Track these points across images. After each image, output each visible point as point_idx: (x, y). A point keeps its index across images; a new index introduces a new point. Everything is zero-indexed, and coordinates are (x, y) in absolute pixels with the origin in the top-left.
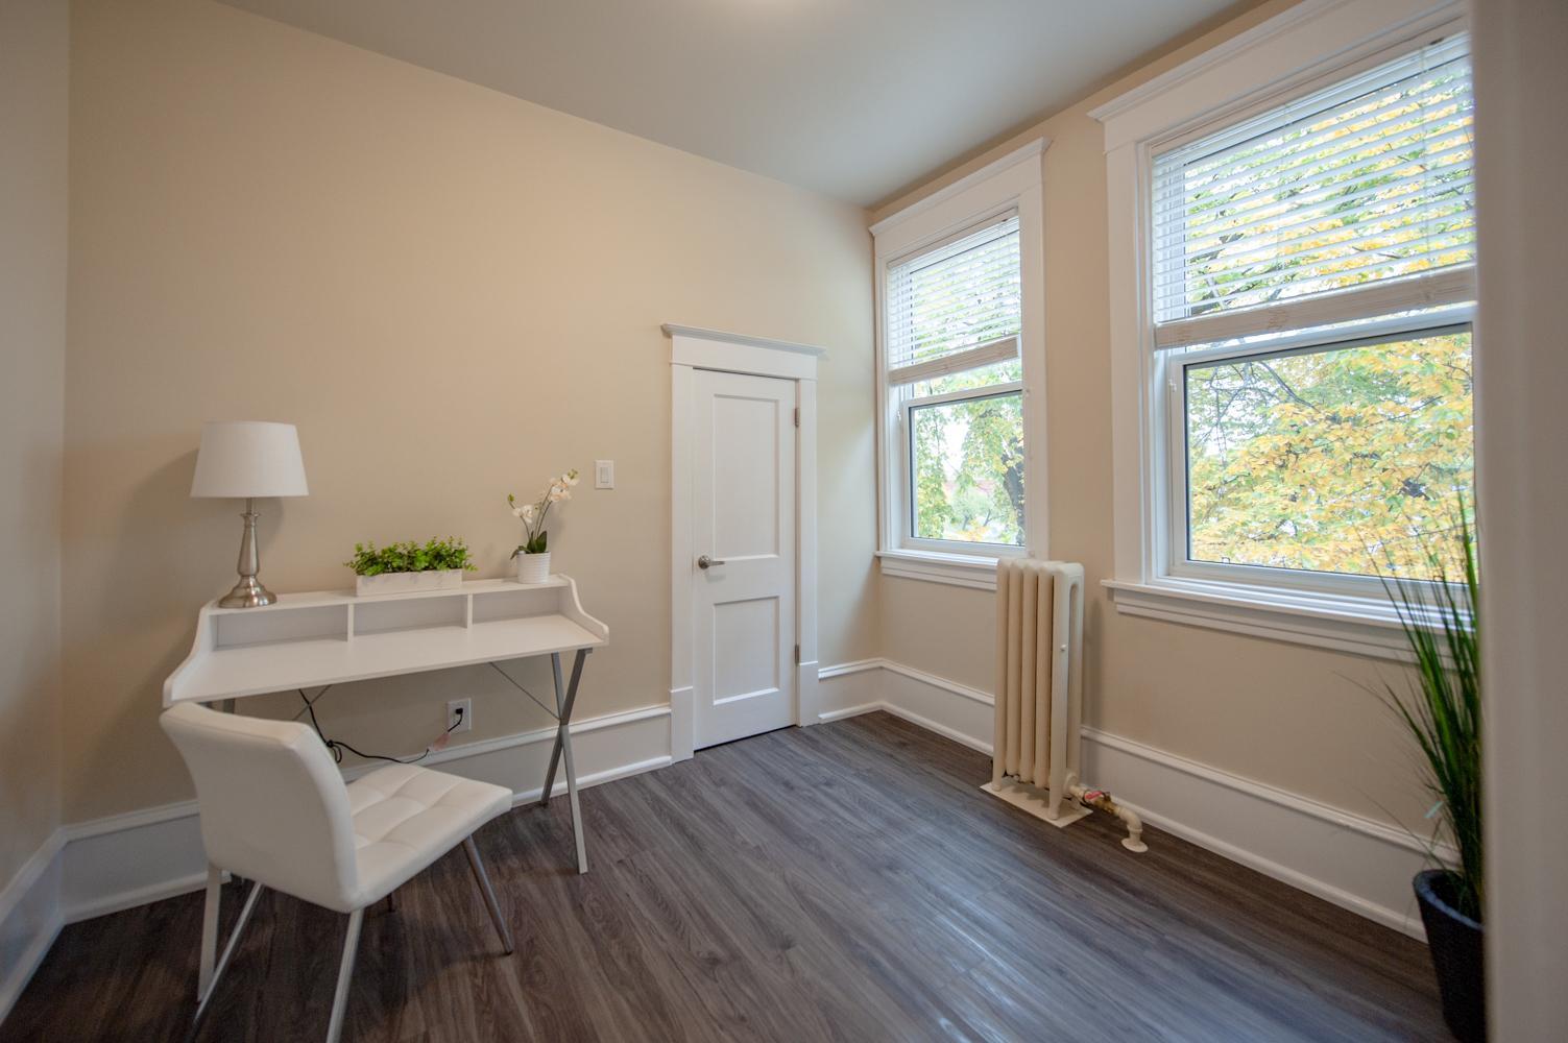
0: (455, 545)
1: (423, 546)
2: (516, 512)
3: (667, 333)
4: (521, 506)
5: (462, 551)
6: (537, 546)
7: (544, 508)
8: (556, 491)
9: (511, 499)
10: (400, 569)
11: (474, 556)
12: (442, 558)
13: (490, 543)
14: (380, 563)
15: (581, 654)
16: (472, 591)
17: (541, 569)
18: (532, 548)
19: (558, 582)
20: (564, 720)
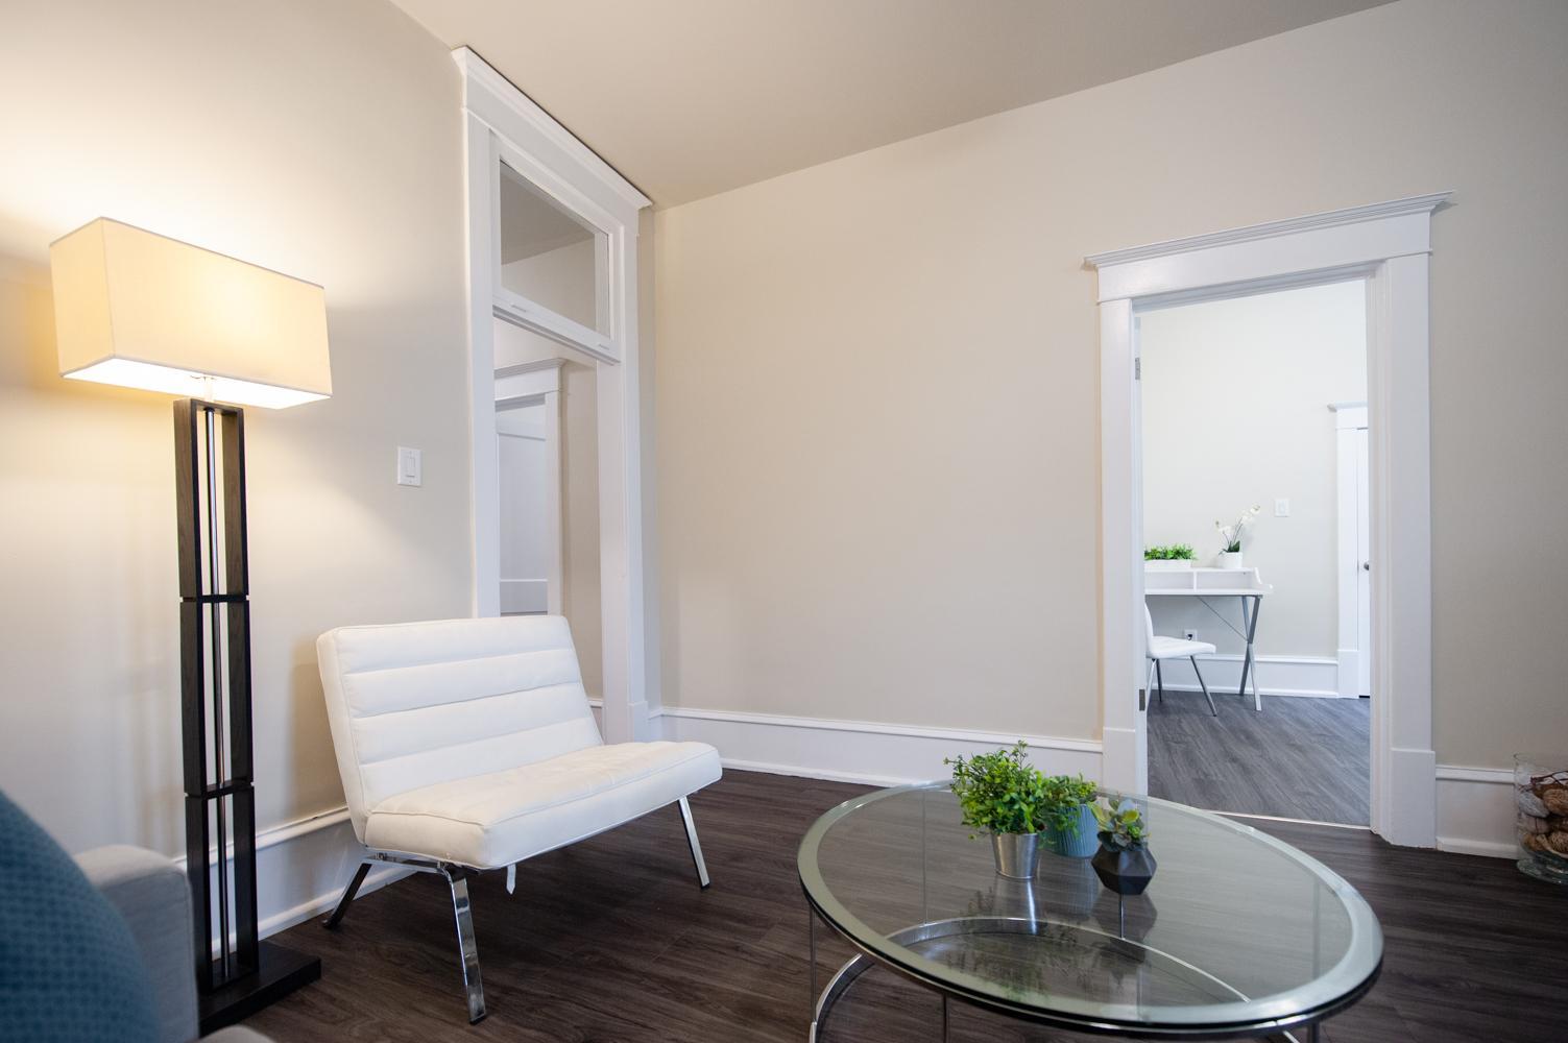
0: (1187, 548)
1: (1170, 548)
2: (1221, 530)
3: (1333, 409)
4: (1223, 526)
5: (1190, 551)
6: (1235, 549)
7: (1239, 528)
8: (1245, 518)
9: (1217, 523)
10: (1159, 558)
11: (1195, 553)
12: (1179, 554)
13: (1207, 546)
14: (1152, 555)
15: (1257, 598)
16: (1195, 571)
17: (1236, 562)
18: (1231, 550)
19: (1246, 570)
20: (1250, 640)
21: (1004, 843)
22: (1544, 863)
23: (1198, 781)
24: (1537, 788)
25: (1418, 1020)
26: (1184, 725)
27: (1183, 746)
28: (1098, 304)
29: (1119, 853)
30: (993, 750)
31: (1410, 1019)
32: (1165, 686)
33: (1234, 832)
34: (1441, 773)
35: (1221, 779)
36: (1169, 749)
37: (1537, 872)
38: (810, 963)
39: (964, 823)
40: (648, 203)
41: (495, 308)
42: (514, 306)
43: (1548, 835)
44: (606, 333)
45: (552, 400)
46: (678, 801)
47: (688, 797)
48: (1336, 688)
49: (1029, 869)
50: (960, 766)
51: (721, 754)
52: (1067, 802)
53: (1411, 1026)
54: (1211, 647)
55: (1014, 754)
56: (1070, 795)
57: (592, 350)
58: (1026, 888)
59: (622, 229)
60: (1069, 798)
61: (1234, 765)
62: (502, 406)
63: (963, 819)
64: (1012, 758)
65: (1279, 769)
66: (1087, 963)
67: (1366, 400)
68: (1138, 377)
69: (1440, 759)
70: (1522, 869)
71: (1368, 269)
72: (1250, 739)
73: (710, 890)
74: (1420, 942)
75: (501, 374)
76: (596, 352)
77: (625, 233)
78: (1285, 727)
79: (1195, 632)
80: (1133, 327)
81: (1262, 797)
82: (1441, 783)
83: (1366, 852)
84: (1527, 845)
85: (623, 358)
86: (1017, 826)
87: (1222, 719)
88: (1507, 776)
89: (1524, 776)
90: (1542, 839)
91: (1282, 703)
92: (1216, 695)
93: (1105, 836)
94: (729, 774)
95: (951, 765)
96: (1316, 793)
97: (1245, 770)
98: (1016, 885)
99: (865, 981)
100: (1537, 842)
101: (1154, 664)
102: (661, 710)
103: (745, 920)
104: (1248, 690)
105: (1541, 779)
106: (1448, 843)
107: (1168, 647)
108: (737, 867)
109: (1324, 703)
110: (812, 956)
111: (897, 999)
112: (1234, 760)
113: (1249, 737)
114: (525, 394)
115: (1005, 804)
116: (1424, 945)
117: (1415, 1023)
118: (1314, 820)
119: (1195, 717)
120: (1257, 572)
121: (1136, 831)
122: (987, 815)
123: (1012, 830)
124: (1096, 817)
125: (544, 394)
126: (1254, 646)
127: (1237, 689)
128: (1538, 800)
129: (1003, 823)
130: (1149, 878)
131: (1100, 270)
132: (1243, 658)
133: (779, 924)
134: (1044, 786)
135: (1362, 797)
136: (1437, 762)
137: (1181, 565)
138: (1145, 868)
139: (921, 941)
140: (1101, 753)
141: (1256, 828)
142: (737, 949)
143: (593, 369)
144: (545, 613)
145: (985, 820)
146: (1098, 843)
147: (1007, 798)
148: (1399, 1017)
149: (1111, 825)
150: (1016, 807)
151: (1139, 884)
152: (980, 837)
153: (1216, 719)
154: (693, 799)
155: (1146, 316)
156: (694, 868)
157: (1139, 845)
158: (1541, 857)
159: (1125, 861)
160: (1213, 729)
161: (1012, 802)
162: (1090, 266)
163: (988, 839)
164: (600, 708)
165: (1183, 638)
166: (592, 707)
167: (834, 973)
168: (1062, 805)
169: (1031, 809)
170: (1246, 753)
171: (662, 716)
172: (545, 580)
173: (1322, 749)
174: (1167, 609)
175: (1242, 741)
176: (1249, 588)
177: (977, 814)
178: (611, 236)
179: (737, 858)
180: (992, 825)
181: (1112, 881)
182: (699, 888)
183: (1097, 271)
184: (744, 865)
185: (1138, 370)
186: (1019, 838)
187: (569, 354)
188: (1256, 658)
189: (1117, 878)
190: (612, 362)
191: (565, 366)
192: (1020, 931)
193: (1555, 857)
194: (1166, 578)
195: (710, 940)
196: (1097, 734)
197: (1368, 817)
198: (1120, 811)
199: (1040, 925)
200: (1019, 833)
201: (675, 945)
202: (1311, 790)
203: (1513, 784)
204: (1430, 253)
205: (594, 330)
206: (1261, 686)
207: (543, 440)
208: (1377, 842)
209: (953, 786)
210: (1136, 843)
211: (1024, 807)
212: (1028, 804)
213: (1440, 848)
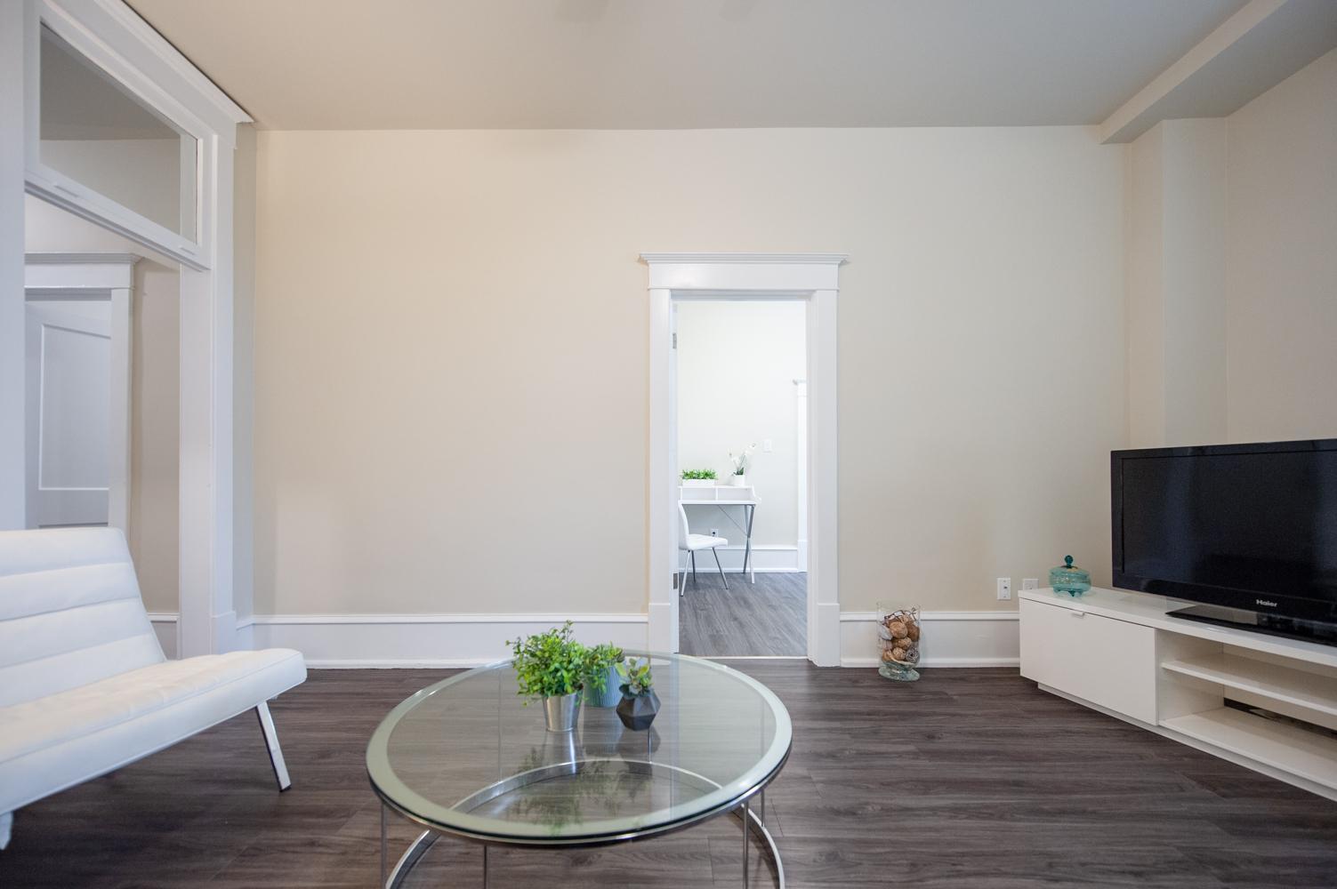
0: (712, 471)
1: (702, 471)
2: (733, 460)
3: (795, 383)
4: (734, 457)
5: (714, 473)
6: (740, 473)
7: (743, 458)
8: (747, 451)
9: (731, 455)
10: (694, 478)
11: (718, 475)
12: (707, 475)
13: (724, 470)
14: (689, 476)
15: (753, 506)
16: (717, 487)
17: (741, 481)
18: (738, 474)
19: (747, 487)
20: (749, 536)
21: (551, 703)
22: (890, 668)
23: (712, 636)
24: (887, 623)
25: (822, 782)
26: (708, 597)
27: (705, 612)
28: (649, 290)
29: (633, 700)
30: (547, 630)
31: (818, 782)
32: (698, 570)
33: (714, 670)
34: (842, 618)
35: (727, 633)
36: (696, 615)
37: (887, 674)
38: (381, 839)
39: (520, 693)
40: (247, 119)
41: (27, 183)
42: (58, 187)
43: (892, 650)
44: (192, 236)
45: (122, 298)
46: (256, 708)
47: (268, 702)
48: (797, 566)
49: (570, 724)
50: (519, 646)
51: (306, 656)
52: (599, 665)
53: (819, 787)
54: (725, 541)
55: (563, 631)
56: (602, 659)
57: (175, 253)
58: (568, 737)
59: (215, 138)
60: (601, 662)
61: (736, 622)
62: (32, 294)
63: (519, 689)
64: (562, 635)
65: (761, 623)
66: (611, 789)
67: (805, 379)
68: (675, 347)
69: (842, 609)
70: (881, 673)
71: (806, 295)
72: (746, 603)
73: (291, 792)
74: (827, 729)
75: (32, 259)
76: (180, 256)
77: (219, 142)
78: (767, 594)
79: (717, 531)
80: (671, 310)
81: (750, 644)
82: (843, 624)
83: (804, 674)
84: (883, 658)
85: (213, 264)
86: (560, 690)
87: (731, 591)
88: (873, 616)
89: (880, 616)
90: (889, 653)
91: (766, 577)
92: (729, 575)
93: (625, 688)
94: (314, 675)
95: (511, 646)
96: (780, 637)
97: (741, 625)
98: (561, 736)
99: (440, 845)
100: (887, 655)
101: (690, 554)
102: (252, 619)
103: (327, 814)
104: (748, 569)
105: (889, 617)
106: (848, 662)
107: (697, 542)
108: (325, 764)
109: (789, 576)
110: (383, 832)
111: (468, 853)
112: (736, 619)
113: (746, 602)
114: (83, 286)
115: (551, 673)
116: (830, 730)
117: (822, 784)
118: (778, 655)
119: (714, 590)
120: (753, 488)
121: (646, 681)
122: (536, 684)
123: (557, 692)
124: (619, 674)
125: (110, 289)
126: (751, 539)
127: (741, 569)
128: (887, 629)
129: (550, 689)
130: (655, 715)
131: (650, 265)
132: (745, 548)
133: (363, 809)
134: (581, 655)
135: (804, 636)
136: (841, 610)
137: (708, 483)
138: (652, 708)
139: (497, 797)
140: (647, 623)
141: (727, 665)
142: (312, 844)
143: (175, 271)
144: (105, 524)
145: (535, 688)
146: (621, 695)
147: (552, 668)
148: (813, 782)
149: (628, 679)
150: (559, 674)
151: (646, 722)
152: (533, 702)
153: (728, 591)
154: (273, 705)
155: (682, 304)
156: (273, 773)
157: (648, 691)
158: (890, 664)
159: (638, 703)
160: (725, 598)
161: (557, 670)
162: (643, 261)
163: (540, 701)
164: (175, 622)
165: (710, 535)
166: (153, 622)
167: (409, 844)
168: (595, 667)
169: (570, 675)
170: (742, 614)
171: (254, 624)
172: (107, 489)
173: (787, 607)
174: (699, 515)
175: (741, 606)
176: (749, 499)
177: (530, 684)
178: (201, 142)
179: (325, 754)
180: (542, 691)
181: (629, 722)
182: (278, 792)
183: (647, 264)
184: (333, 760)
185: (675, 341)
186: (563, 698)
187: (144, 252)
188: (752, 547)
189: (632, 718)
190: (200, 268)
191: (139, 265)
192: (563, 775)
193: (895, 663)
194: (698, 493)
195: (284, 842)
196: (645, 609)
197: (806, 650)
198: (637, 667)
199: (579, 766)
200: (562, 695)
201: (241, 855)
202: (778, 636)
203: (875, 621)
204: (838, 291)
205: (179, 233)
206: (755, 568)
207: (108, 338)
208: (811, 666)
209: (514, 663)
210: (645, 690)
211: (565, 674)
212: (568, 671)
213: (843, 666)
